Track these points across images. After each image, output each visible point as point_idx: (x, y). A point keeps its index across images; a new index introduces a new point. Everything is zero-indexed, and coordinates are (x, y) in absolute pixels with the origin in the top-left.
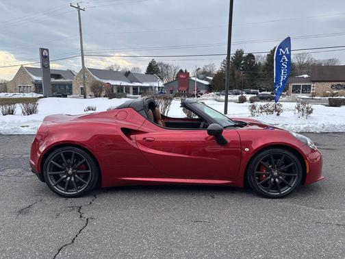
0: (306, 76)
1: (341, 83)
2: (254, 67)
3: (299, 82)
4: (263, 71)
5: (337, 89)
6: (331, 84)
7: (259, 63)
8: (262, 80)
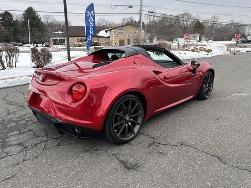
0: (60, 32)
1: (82, 38)
2: (12, 24)
3: (56, 37)
4: (22, 27)
5: (81, 42)
6: (77, 38)
7: (17, 20)
8: (22, 35)
